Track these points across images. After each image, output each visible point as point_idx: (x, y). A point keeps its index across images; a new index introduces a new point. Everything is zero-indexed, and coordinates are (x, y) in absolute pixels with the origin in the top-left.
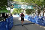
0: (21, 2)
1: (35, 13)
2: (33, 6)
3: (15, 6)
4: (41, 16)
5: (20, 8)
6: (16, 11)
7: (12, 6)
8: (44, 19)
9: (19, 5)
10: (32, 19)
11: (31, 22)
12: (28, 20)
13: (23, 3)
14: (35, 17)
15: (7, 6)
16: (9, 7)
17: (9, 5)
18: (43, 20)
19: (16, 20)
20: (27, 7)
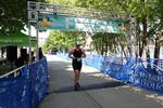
0: (77, 9)
1: (126, 48)
2: (119, 23)
3: (54, 23)
4: (148, 56)
5: (70, 27)
6: (57, 39)
7: (45, 20)
8: (159, 68)
9: (67, 19)
10: (115, 69)
11: (111, 79)
12: (102, 72)
13: (84, 10)
14: (125, 61)
15: (26, 20)
16: (32, 24)
17: (33, 16)
18: (154, 72)
19: (56, 71)
20: (97, 26)
